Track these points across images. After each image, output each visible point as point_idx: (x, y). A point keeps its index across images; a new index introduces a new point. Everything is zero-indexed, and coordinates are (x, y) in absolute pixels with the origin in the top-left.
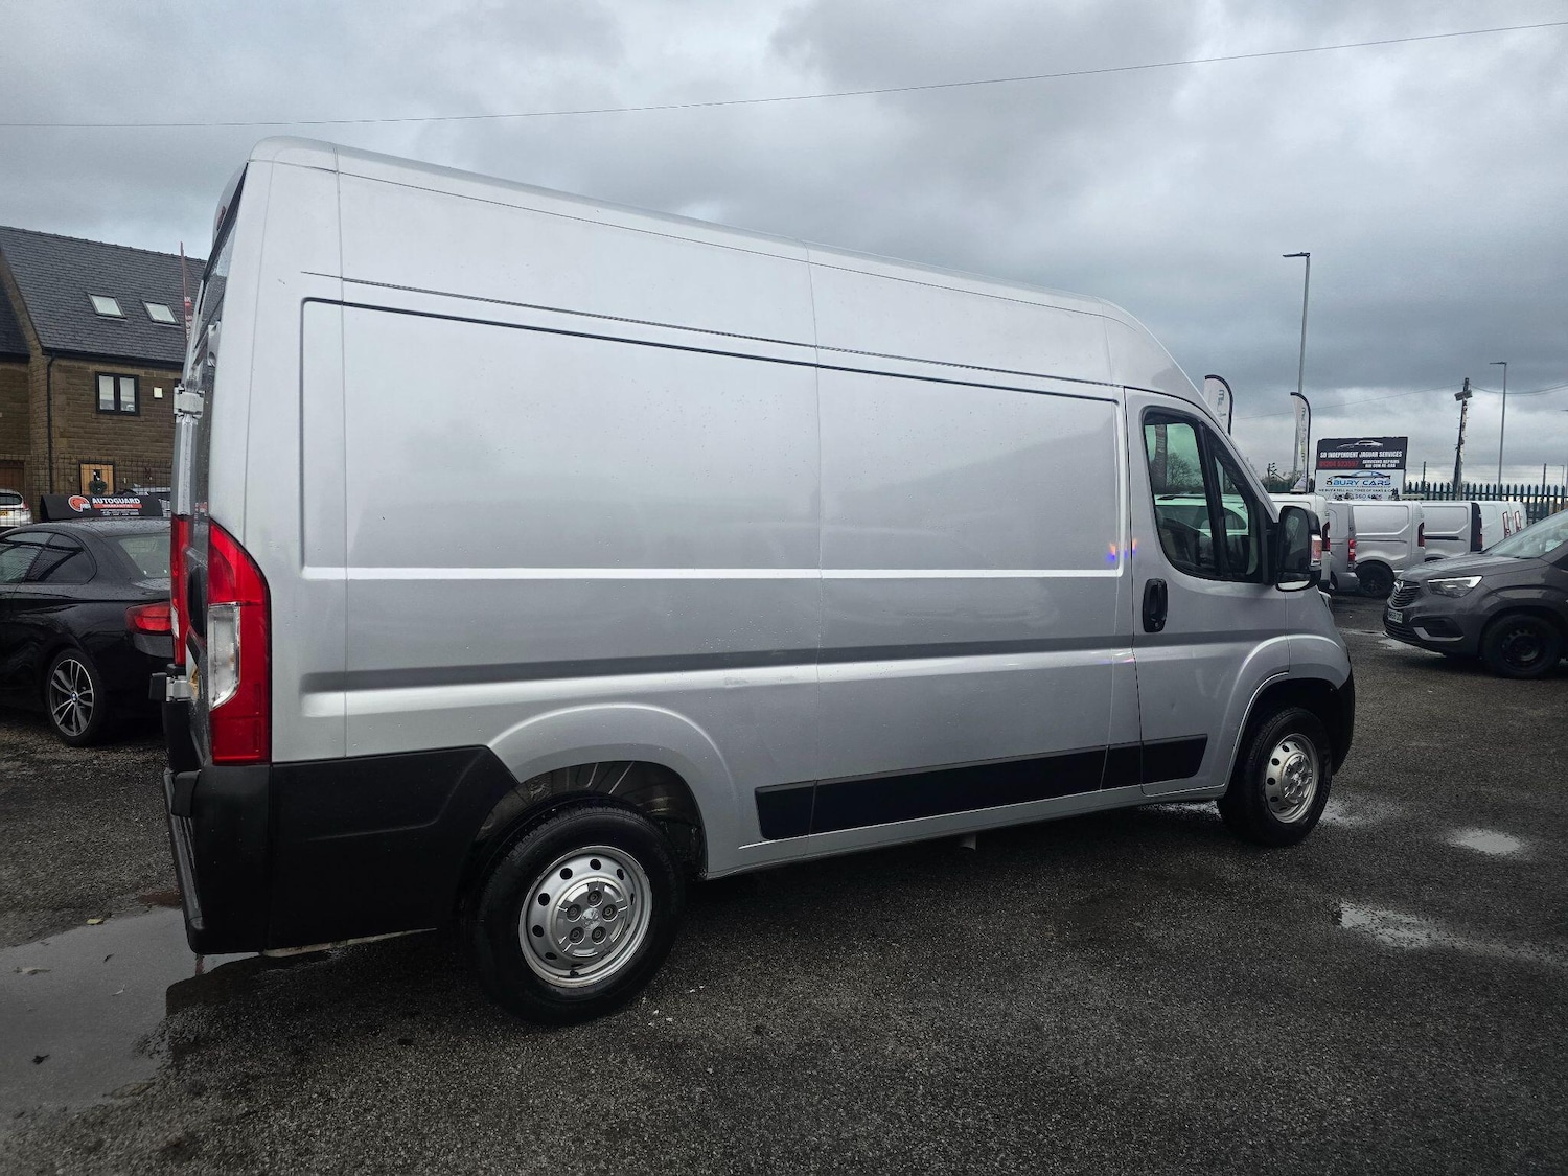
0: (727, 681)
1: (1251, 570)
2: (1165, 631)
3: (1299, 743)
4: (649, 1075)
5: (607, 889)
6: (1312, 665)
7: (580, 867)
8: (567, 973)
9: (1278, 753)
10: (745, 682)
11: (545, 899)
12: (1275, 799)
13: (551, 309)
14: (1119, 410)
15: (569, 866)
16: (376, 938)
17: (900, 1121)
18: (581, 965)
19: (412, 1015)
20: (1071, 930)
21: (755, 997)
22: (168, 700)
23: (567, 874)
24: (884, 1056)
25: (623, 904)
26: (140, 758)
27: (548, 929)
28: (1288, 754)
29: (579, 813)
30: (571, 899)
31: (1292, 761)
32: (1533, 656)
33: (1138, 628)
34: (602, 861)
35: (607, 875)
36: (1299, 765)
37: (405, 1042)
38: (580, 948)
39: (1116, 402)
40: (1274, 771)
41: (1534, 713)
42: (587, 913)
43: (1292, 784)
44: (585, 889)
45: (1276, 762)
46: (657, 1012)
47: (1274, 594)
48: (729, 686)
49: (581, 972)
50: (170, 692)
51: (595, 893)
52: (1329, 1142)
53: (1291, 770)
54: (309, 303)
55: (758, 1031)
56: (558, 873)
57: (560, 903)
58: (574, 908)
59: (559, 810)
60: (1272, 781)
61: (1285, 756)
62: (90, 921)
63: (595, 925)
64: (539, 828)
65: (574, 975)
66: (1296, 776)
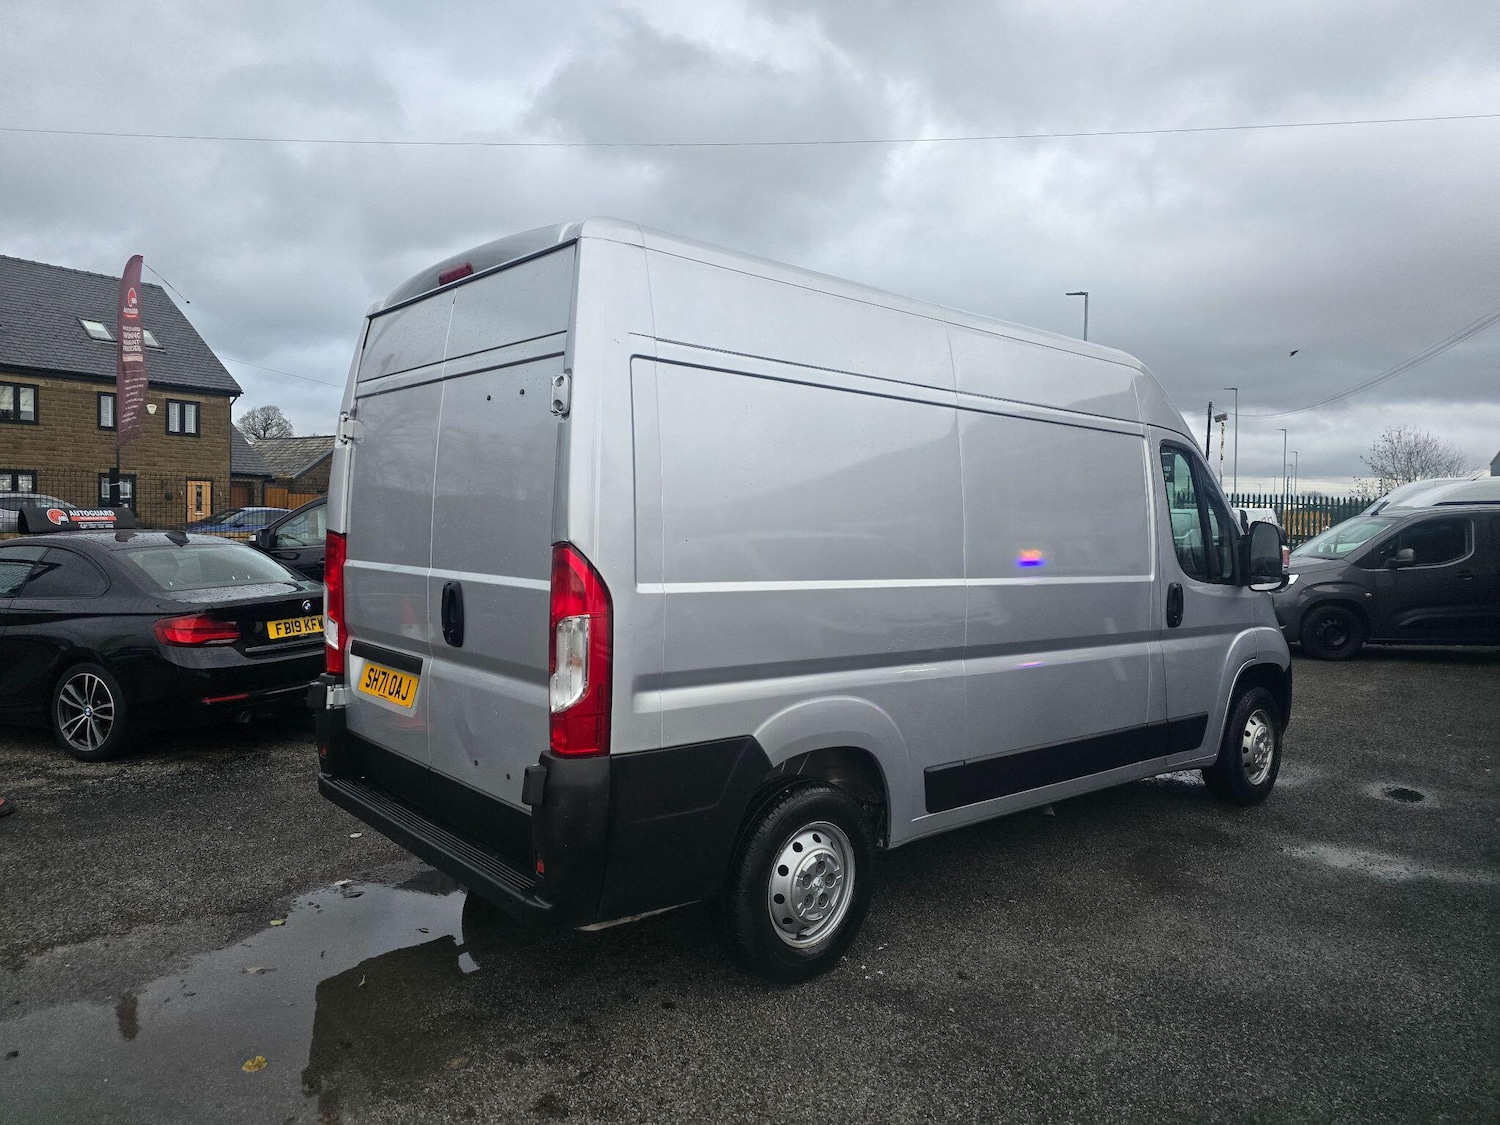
0: (905, 675)
1: (1227, 575)
2: (1181, 627)
3: (1262, 720)
4: (900, 1018)
5: (828, 860)
6: (1269, 652)
7: (806, 839)
8: (794, 936)
9: (1249, 727)
10: (917, 676)
11: (784, 870)
12: (1248, 765)
13: (787, 363)
14: (1146, 442)
15: (798, 840)
16: (661, 911)
17: (1132, 1037)
18: (807, 928)
19: (654, 984)
20: (1140, 881)
21: (937, 950)
22: (328, 707)
23: (798, 848)
24: (1077, 989)
25: (839, 872)
26: (172, 769)
27: (788, 897)
28: (1255, 727)
29: (807, 793)
30: (805, 870)
31: (1259, 733)
32: (1342, 640)
33: (1165, 626)
34: (820, 835)
35: (824, 847)
36: (1263, 735)
37: (668, 1005)
38: (811, 912)
39: (1143, 437)
40: (1248, 742)
41: (1364, 689)
42: (816, 881)
43: (1260, 752)
44: (814, 860)
45: (1248, 734)
46: (863, 967)
47: (1246, 592)
48: (908, 680)
49: (808, 933)
50: (330, 700)
51: (820, 864)
52: (1446, 1027)
53: (1260, 739)
54: (634, 359)
55: (961, 976)
56: (791, 846)
57: (798, 873)
58: (807, 877)
59: (792, 790)
60: (1246, 750)
61: (1254, 729)
62: (273, 923)
63: (821, 891)
64: (781, 806)
65: (800, 937)
66: (1262, 745)
